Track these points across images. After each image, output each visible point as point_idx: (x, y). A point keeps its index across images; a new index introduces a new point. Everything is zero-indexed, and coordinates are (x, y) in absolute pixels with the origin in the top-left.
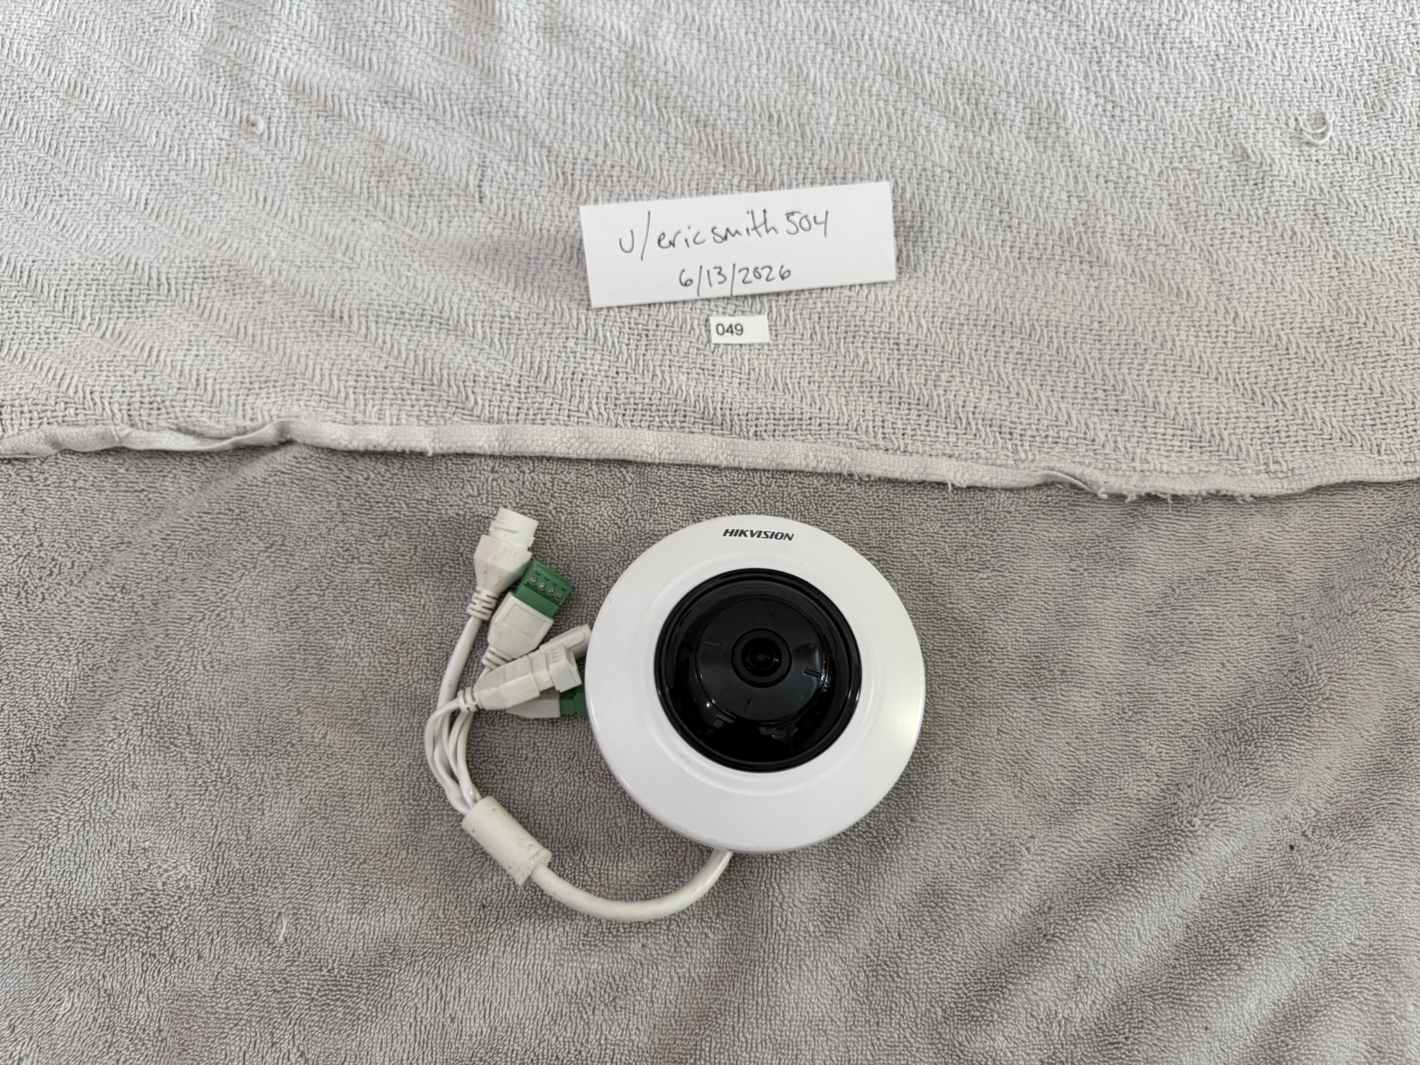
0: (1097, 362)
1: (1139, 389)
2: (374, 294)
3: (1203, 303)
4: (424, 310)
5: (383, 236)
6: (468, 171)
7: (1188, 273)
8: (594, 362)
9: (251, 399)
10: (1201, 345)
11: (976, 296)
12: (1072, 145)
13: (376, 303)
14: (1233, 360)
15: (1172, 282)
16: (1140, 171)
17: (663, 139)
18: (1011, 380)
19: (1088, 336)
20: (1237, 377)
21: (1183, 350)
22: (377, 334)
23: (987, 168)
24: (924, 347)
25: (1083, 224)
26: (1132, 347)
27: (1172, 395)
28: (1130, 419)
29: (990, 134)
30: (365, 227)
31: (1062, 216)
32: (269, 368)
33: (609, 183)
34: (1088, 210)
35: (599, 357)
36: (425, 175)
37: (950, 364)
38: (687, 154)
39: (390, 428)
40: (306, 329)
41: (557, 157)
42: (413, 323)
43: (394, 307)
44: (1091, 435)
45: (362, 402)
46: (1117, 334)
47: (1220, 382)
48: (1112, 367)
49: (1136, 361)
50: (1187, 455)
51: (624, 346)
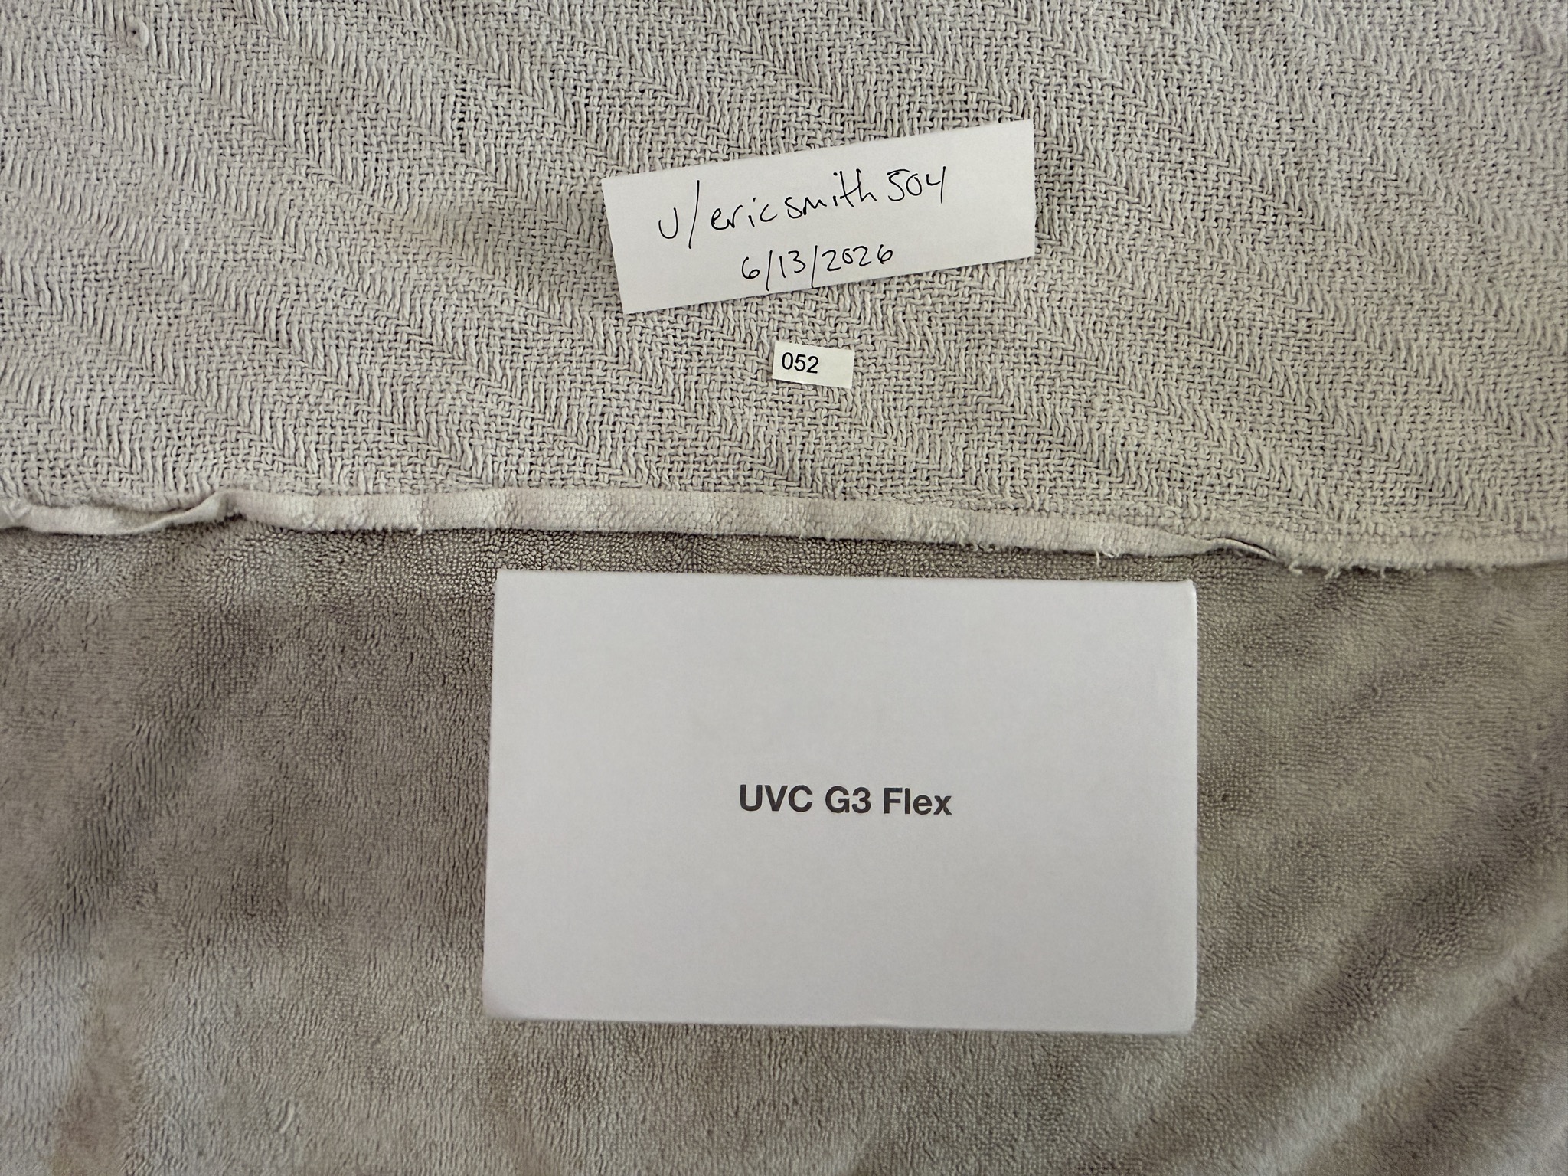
0: (1302, 379)
1: (1356, 419)
2: (330, 304)
3: (1455, 288)
4: (398, 325)
5: (334, 207)
6: (443, 105)
7: (1438, 239)
8: (629, 396)
9: (183, 464)
10: (1446, 351)
11: (1144, 282)
12: (1290, 39)
13: (334, 319)
14: (1489, 372)
15: (1414, 255)
16: (1386, 78)
17: (714, 46)
18: (1185, 406)
19: (1292, 342)
20: (1492, 396)
21: (1421, 362)
22: (339, 364)
23: (1166, 80)
24: (1071, 359)
25: (1296, 163)
26: (1353, 358)
27: (1400, 426)
28: (1340, 460)
29: (1173, 24)
30: (307, 194)
31: (1267, 153)
32: (202, 418)
33: (639, 117)
34: (1304, 142)
35: (636, 388)
36: (384, 113)
37: (1105, 383)
38: (746, 68)
39: (365, 499)
40: (245, 357)
41: (564, 79)
42: (385, 345)
43: (360, 323)
44: (1287, 483)
45: (328, 461)
46: (1332, 337)
47: (1467, 404)
48: (1321, 386)
49: (1354, 379)
50: (1410, 508)
51: (669, 369)
